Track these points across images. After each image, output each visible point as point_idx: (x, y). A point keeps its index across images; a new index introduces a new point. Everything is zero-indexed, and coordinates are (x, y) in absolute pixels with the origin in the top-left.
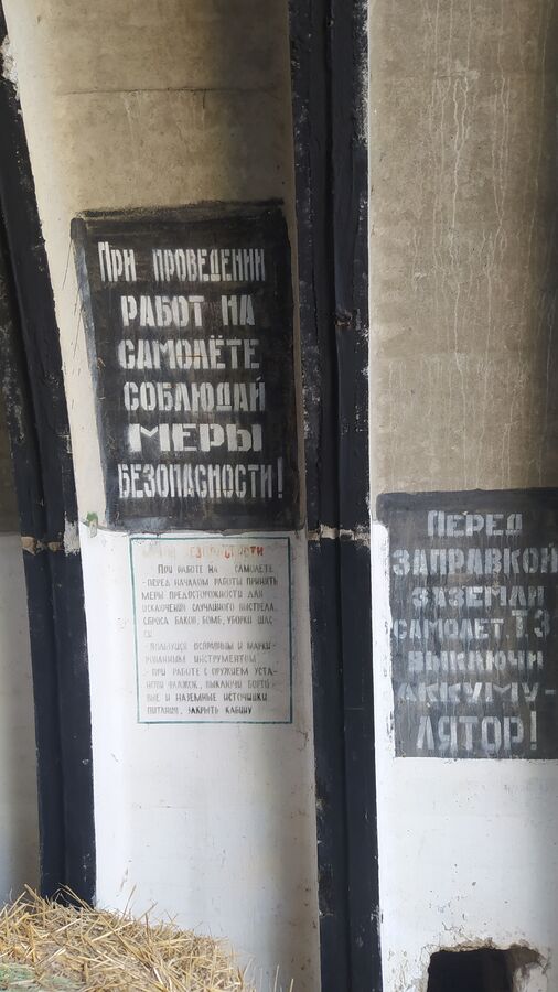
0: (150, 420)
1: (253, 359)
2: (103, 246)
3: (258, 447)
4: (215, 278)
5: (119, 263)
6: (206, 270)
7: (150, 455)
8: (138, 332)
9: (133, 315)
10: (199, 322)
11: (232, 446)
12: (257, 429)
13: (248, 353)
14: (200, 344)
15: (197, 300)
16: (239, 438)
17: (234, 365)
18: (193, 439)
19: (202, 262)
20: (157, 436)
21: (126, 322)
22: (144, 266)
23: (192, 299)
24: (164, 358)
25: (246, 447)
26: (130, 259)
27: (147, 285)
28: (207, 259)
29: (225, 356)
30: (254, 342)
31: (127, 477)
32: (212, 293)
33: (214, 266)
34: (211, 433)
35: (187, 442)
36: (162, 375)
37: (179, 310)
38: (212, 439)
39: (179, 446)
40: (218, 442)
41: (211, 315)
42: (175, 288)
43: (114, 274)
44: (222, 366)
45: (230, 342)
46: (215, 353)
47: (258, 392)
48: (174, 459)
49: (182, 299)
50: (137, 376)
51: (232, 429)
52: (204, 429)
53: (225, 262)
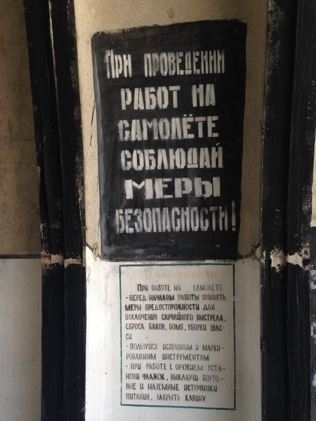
0: (138, 176)
1: (214, 130)
2: (110, 54)
3: (217, 193)
4: (188, 72)
5: (121, 65)
6: (182, 66)
7: (139, 201)
8: (132, 114)
9: (129, 102)
10: (175, 105)
11: (198, 193)
12: (216, 180)
13: (211, 126)
14: (175, 121)
15: (175, 89)
16: (203, 187)
17: (201, 135)
18: (170, 189)
19: (179, 61)
20: (144, 187)
21: (124, 108)
23: (172, 88)
24: (150, 132)
25: (208, 195)
26: (128, 61)
28: (183, 59)
29: (193, 129)
30: (215, 118)
31: (122, 219)
32: (186, 83)
33: (188, 65)
35: (166, 191)
38: (183, 188)
39: (160, 195)
40: (188, 190)
42: (158, 81)
43: (116, 74)
44: (192, 136)
45: (197, 119)
46: (186, 127)
47: (217, 154)
49: (164, 89)
50: (132, 146)
51: (198, 180)
52: (178, 182)
53: (196, 60)
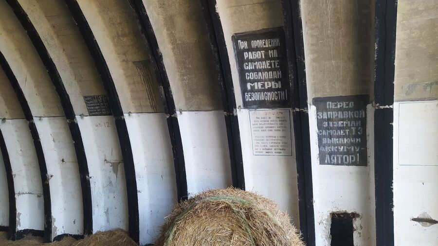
0: (252, 81)
1: (278, 65)
2: (239, 41)
3: (280, 87)
4: (267, 46)
5: (243, 45)
6: (265, 44)
7: (253, 90)
8: (249, 61)
9: (247, 57)
10: (263, 57)
11: (273, 87)
12: (280, 82)
13: (276, 64)
14: (264, 63)
15: (263, 52)
16: (275, 85)
17: (273, 67)
18: (263, 86)
19: (264, 43)
20: (254, 85)
21: (245, 58)
22: (249, 45)
23: (261, 52)
24: (255, 66)
25: (277, 87)
26: (246, 43)
27: (250, 49)
28: (265, 42)
29: (270, 65)
30: (278, 61)
31: (247, 96)
32: (266, 50)
33: (267, 43)
34: (268, 84)
35: (262, 86)
36: (255, 70)
37: (258, 55)
38: (268, 85)
39: (260, 88)
40: (270, 86)
41: (266, 55)
42: (257, 49)
43: (242, 47)
44: (270, 67)
45: (272, 61)
46: (268, 64)
47: (279, 73)
48: (259, 91)
49: (259, 52)
50: (249, 71)
51: (273, 83)
52: (266, 83)
53: (269, 42)
